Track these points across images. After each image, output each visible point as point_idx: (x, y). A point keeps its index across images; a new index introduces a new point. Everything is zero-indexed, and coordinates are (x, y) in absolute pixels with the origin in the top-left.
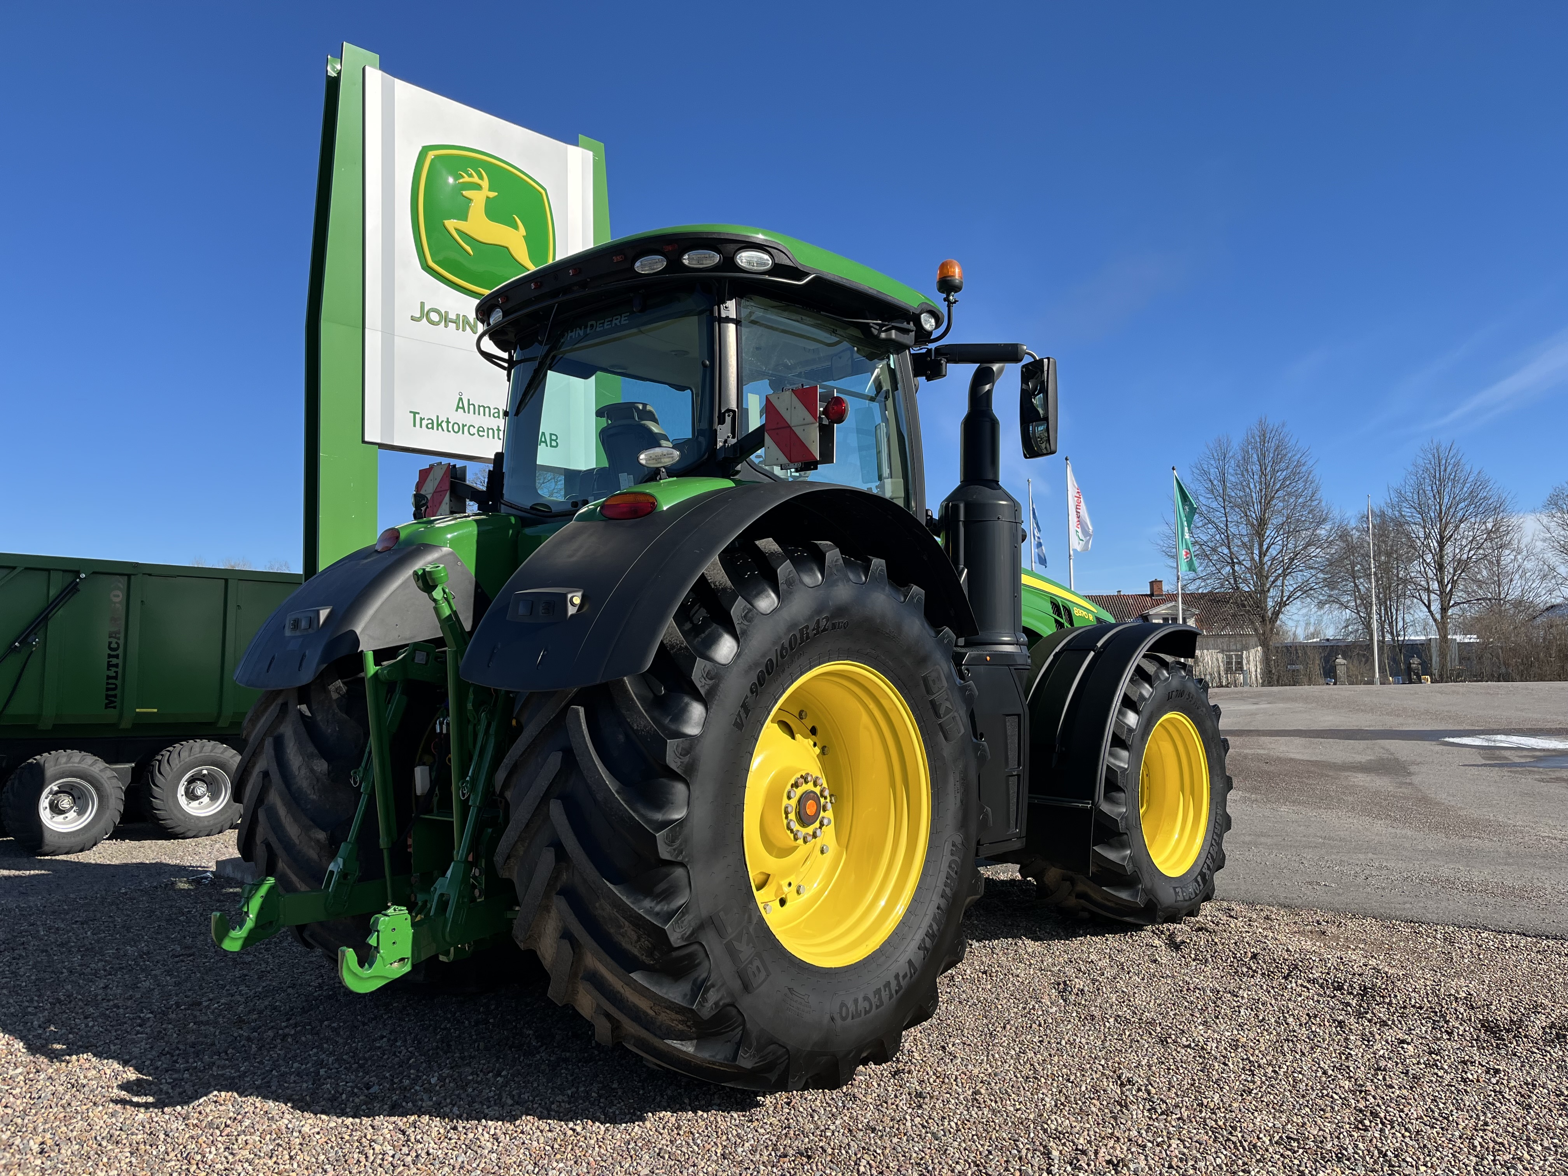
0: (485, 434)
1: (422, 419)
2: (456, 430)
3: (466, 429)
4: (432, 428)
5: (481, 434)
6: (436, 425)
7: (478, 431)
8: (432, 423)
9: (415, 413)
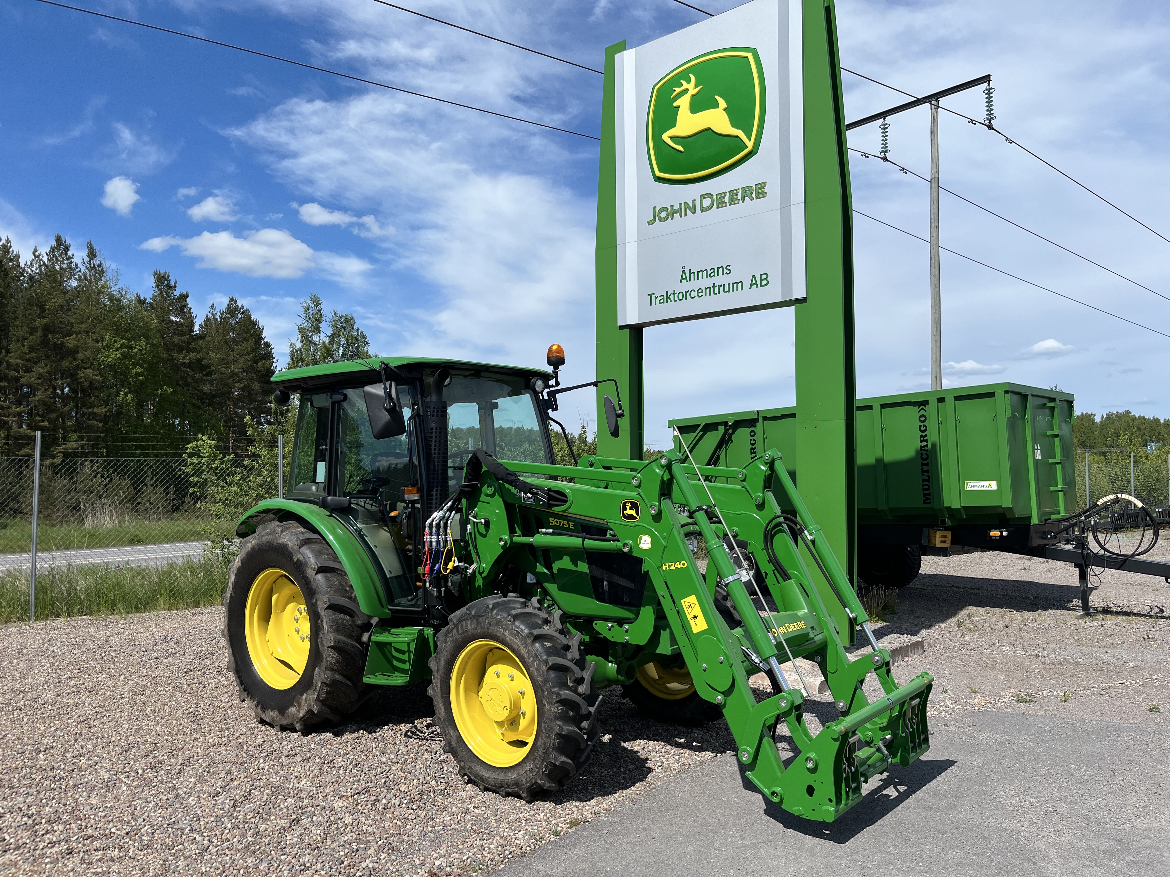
0: (703, 294)
1: (656, 298)
2: (680, 298)
3: (688, 294)
4: (663, 302)
5: (700, 294)
6: (666, 298)
7: (698, 293)
8: (663, 299)
9: (651, 295)
